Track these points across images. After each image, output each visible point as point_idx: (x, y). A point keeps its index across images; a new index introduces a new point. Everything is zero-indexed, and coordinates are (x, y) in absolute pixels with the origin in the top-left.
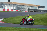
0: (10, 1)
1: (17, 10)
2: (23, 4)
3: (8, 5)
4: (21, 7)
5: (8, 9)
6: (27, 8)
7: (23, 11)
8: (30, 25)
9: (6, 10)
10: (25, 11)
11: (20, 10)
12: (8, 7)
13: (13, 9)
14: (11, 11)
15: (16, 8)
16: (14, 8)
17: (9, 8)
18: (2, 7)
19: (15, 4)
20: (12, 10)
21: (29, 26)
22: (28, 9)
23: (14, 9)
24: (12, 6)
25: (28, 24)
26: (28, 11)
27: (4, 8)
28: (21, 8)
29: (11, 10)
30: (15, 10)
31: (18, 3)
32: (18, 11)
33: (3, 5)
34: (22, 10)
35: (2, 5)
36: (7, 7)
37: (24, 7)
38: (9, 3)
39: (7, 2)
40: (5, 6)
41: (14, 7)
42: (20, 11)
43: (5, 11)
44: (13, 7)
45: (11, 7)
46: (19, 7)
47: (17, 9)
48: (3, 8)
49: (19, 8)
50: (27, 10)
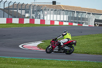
0: (55, 2)
1: (72, 23)
2: (84, 9)
3: (52, 12)
4: (80, 17)
5: (52, 19)
6: (93, 18)
7: (84, 25)
8: (67, 54)
9: (48, 23)
10: (88, 26)
11: (79, 23)
12: (52, 16)
13: (62, 20)
14: (58, 24)
15: (69, 19)
16: (65, 18)
17: (55, 19)
18: (38, 17)
19: (67, 10)
20: (61, 22)
21: (64, 55)
22: (96, 21)
23: (65, 20)
24: (60, 14)
25: (63, 51)
26: (95, 24)
27: (44, 18)
28: (79, 19)
29: (58, 22)
30: (67, 24)
31: (74, 7)
32: (74, 24)
33: (41, 12)
34: (83, 23)
35: (39, 11)
36: (49, 16)
37: (86, 17)
38: (55, 7)
39: (50, 6)
40: (46, 13)
41: (65, 16)
42: (77, 24)
43: (46, 24)
44: (62, 16)
45: (59, 16)
46: (75, 15)
47: (72, 19)
48: (42, 19)
49: (76, 18)
50: (92, 24)
